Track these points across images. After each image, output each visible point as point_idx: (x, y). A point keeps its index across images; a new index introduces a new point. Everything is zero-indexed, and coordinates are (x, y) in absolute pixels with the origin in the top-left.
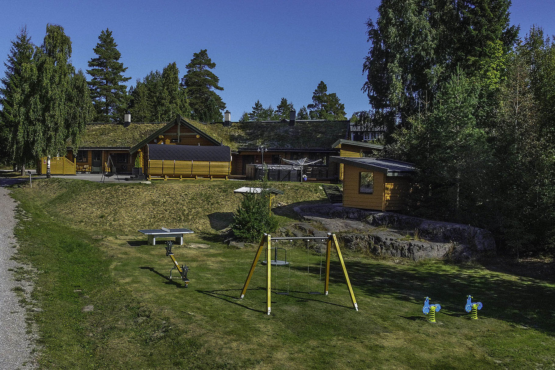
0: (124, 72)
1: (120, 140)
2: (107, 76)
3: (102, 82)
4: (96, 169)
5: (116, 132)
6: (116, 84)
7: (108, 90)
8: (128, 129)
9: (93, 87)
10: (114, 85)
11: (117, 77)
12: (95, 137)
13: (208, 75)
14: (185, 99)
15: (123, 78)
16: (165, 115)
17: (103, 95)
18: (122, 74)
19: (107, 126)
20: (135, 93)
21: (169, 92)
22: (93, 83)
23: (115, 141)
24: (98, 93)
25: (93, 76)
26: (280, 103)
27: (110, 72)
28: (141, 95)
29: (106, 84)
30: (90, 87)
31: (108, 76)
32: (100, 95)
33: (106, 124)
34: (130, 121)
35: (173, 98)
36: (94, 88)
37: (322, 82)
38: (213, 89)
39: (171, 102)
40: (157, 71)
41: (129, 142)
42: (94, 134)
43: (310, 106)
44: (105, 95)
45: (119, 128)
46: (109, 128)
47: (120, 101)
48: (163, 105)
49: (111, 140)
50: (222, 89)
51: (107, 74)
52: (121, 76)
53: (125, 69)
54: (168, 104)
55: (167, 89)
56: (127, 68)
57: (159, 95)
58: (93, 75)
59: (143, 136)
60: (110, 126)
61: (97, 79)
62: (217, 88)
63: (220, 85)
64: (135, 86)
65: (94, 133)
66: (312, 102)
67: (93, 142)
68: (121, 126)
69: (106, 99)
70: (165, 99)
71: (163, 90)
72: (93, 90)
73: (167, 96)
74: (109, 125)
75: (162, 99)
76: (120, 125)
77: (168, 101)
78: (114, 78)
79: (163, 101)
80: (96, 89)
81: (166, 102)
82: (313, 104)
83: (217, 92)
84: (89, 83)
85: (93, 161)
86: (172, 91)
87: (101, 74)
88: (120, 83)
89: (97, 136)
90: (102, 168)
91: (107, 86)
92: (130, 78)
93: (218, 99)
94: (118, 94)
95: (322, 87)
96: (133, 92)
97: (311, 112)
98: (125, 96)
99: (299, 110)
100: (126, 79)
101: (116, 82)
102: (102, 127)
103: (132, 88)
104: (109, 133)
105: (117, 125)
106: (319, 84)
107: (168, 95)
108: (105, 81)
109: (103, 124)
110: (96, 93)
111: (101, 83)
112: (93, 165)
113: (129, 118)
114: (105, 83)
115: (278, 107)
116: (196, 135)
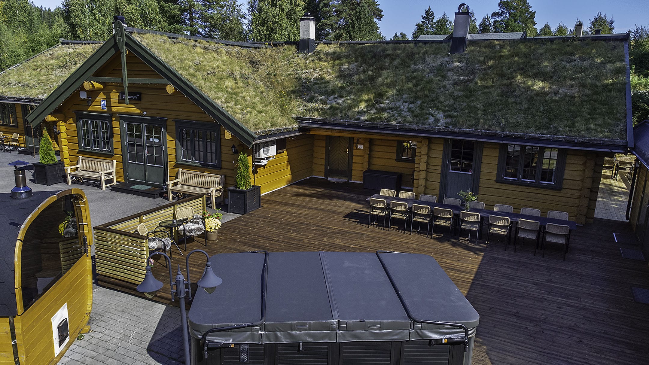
43: (495, 15)
85: (24, 124)
112: (27, 133)
116: (166, 85)
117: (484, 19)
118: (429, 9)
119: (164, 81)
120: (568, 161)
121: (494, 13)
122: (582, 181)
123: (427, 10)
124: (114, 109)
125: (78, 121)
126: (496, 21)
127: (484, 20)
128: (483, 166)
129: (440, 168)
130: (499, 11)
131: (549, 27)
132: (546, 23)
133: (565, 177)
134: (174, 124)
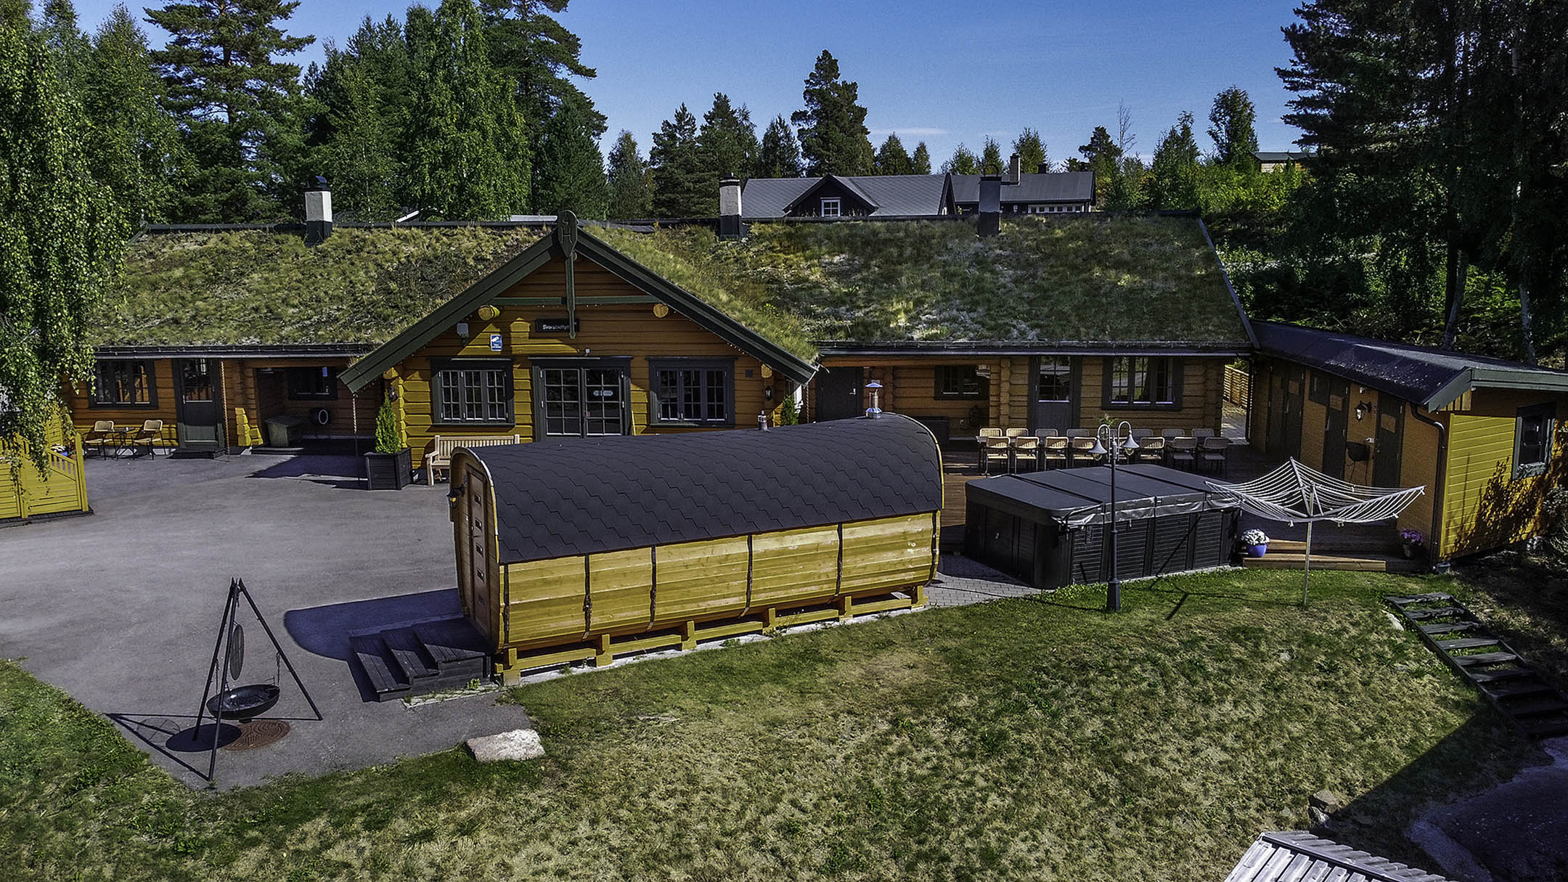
0: (286, 17)
1: (294, 306)
2: (224, 30)
3: (209, 55)
4: (200, 436)
5: (272, 270)
6: (260, 59)
7: (234, 81)
8: (325, 255)
9: (177, 70)
10: (255, 63)
11: (264, 35)
12: (184, 293)
13: (548, 32)
14: (509, 115)
15: (284, 38)
16: (447, 168)
17: (216, 99)
18: (278, 23)
19: (235, 239)
20: (326, 84)
21: (454, 88)
22: (177, 56)
23: (271, 311)
24: (196, 91)
25: (174, 31)
26: (711, 108)
27: (234, 16)
28: (357, 98)
29: (225, 62)
30: (167, 71)
31: (229, 31)
32: (205, 99)
33: (228, 230)
34: (328, 216)
35: (471, 110)
36: (180, 74)
37: (825, 53)
38: (563, 73)
39: (462, 125)
40: (390, 17)
41: (337, 320)
42: (178, 282)
43: (797, 117)
44: (220, 101)
45: (284, 247)
46: (244, 251)
47: (282, 121)
48: (435, 133)
49: (256, 310)
50: (590, 73)
51: (222, 23)
52: (277, 34)
53: (289, 7)
54: (453, 132)
55: (446, 80)
56: (297, 4)
57: (419, 99)
58: (172, 27)
59: (393, 286)
60: (248, 237)
61: (188, 41)
62: (579, 70)
63: (583, 60)
64: (322, 62)
65: (178, 273)
66: (802, 106)
67: (176, 321)
68: (293, 241)
69: (229, 112)
70: (442, 114)
71: (432, 80)
72: (179, 81)
73: (450, 103)
74: (243, 233)
75: (432, 114)
76: (291, 237)
77: (452, 119)
78: (252, 42)
79: (435, 121)
80: (189, 79)
81: (447, 125)
82: (806, 112)
83: (578, 82)
84: (157, 57)
85: (178, 398)
86: (463, 84)
87: (203, 26)
88: (276, 58)
89: (191, 287)
90: (224, 429)
91: (226, 66)
92: (311, 40)
93: (584, 104)
94: (271, 95)
95: (827, 66)
96: (320, 83)
97: (801, 132)
98: (297, 103)
99: (768, 125)
100: (296, 45)
101: (261, 55)
102: (210, 245)
103: (313, 68)
104: (242, 274)
105: (278, 237)
106: (819, 60)
107: (452, 98)
108: (218, 50)
109: (218, 231)
110: (190, 93)
111: (203, 55)
112: (184, 416)
113: (324, 206)
114: (222, 57)
115: (705, 116)
116: (654, 304)
117: (772, 124)
118: (684, 109)
119: (650, 298)
120: (1186, 373)
121: (795, 114)
122: (1204, 396)
123: (679, 110)
124: (517, 348)
125: (434, 373)
126: (803, 129)
127: (773, 126)
128: (1083, 389)
129: (1025, 399)
130: (806, 109)
131: (898, 142)
132: (890, 133)
133: (1185, 393)
134: (646, 364)
